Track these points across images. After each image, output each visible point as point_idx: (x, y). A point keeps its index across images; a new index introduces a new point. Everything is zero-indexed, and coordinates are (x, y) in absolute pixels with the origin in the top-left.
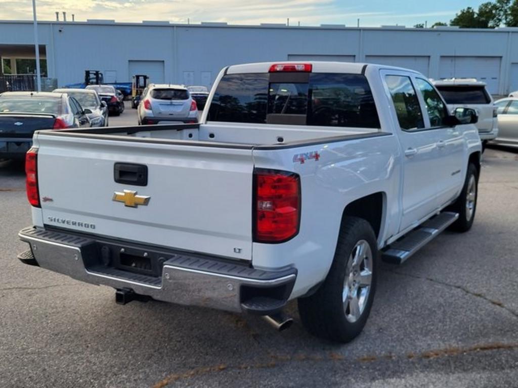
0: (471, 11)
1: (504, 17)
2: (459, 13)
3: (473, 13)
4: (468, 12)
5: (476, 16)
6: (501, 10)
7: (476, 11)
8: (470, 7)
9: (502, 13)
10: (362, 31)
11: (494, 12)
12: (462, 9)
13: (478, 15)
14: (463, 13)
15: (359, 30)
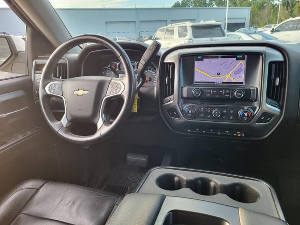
0: (178, 3)
1: (191, 5)
2: (174, 4)
3: (179, 3)
4: (177, 3)
5: (180, 5)
6: (190, 2)
7: (181, 2)
8: (178, 1)
9: (190, 3)
10: (137, 10)
11: (187, 3)
12: (175, 2)
13: (182, 4)
14: (176, 3)
15: (136, 9)
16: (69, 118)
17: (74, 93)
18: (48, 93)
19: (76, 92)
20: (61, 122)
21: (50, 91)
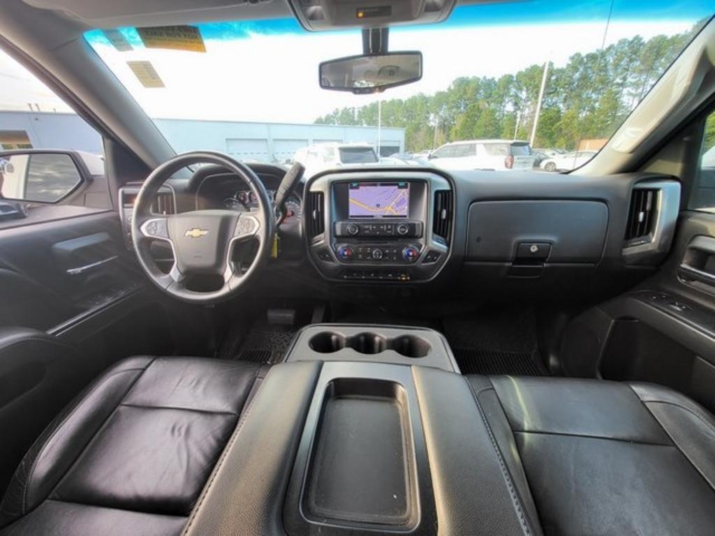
3: (322, 119)
5: (324, 121)
16: (182, 270)
17: (186, 235)
18: (146, 234)
19: (188, 233)
20: (170, 276)
21: (148, 231)
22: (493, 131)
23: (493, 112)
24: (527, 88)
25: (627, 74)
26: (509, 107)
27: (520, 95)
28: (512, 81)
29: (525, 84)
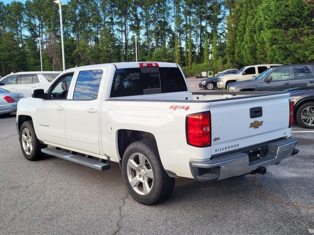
22: (18, 55)
23: (11, 36)
24: (39, 17)
25: (112, 16)
26: (26, 33)
27: (33, 22)
28: (23, 9)
29: (37, 14)
